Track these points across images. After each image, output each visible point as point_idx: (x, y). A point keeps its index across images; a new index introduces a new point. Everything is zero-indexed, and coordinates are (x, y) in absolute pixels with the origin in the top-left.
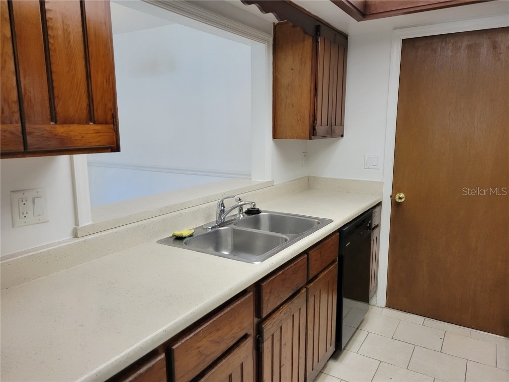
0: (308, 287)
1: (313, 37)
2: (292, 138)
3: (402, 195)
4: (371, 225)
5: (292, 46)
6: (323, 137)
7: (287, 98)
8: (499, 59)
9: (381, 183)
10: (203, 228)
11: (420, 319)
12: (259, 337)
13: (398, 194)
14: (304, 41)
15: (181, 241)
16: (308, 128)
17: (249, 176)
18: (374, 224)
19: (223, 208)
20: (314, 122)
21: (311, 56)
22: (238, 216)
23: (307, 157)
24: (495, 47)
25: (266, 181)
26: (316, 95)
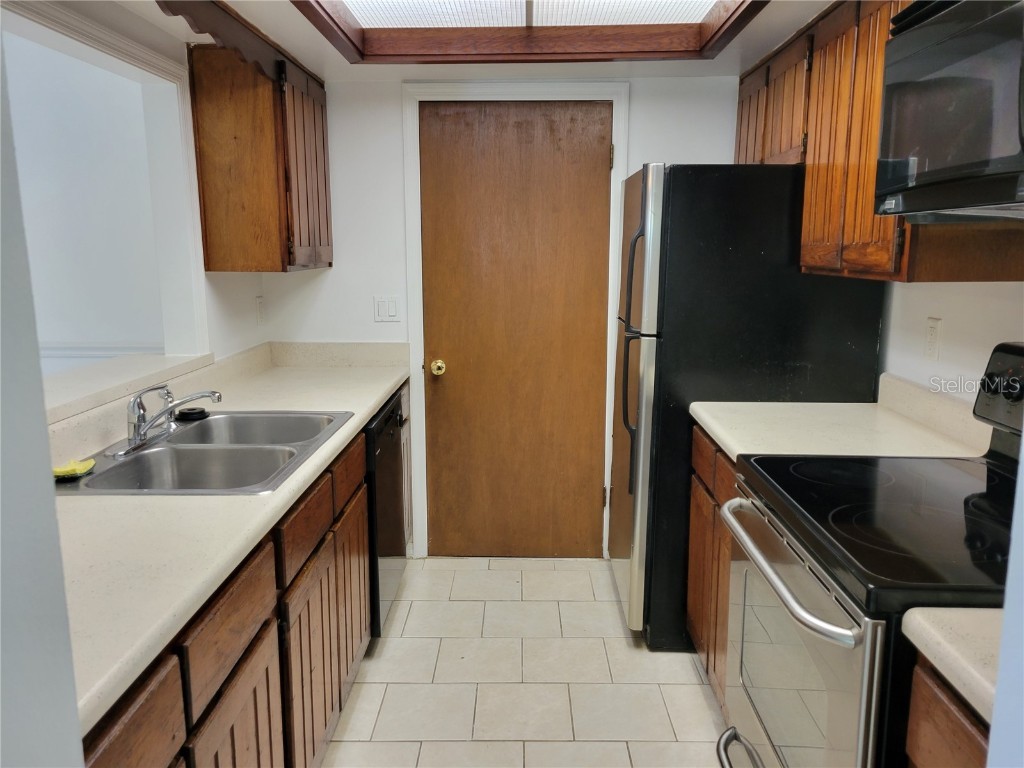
0: (336, 529)
1: (273, 82)
2: (246, 269)
3: (440, 363)
4: (401, 416)
5: (231, 93)
6: (304, 266)
7: (228, 192)
8: (559, 149)
9: (406, 346)
10: (105, 456)
11: (485, 561)
12: (281, 622)
13: (433, 363)
14: (255, 86)
15: (74, 484)
16: (278, 251)
17: (160, 350)
18: (404, 417)
19: (142, 412)
20: (289, 239)
21: (272, 117)
22: (165, 426)
23: (264, 304)
24: (552, 128)
25: (199, 355)
26: (288, 188)
